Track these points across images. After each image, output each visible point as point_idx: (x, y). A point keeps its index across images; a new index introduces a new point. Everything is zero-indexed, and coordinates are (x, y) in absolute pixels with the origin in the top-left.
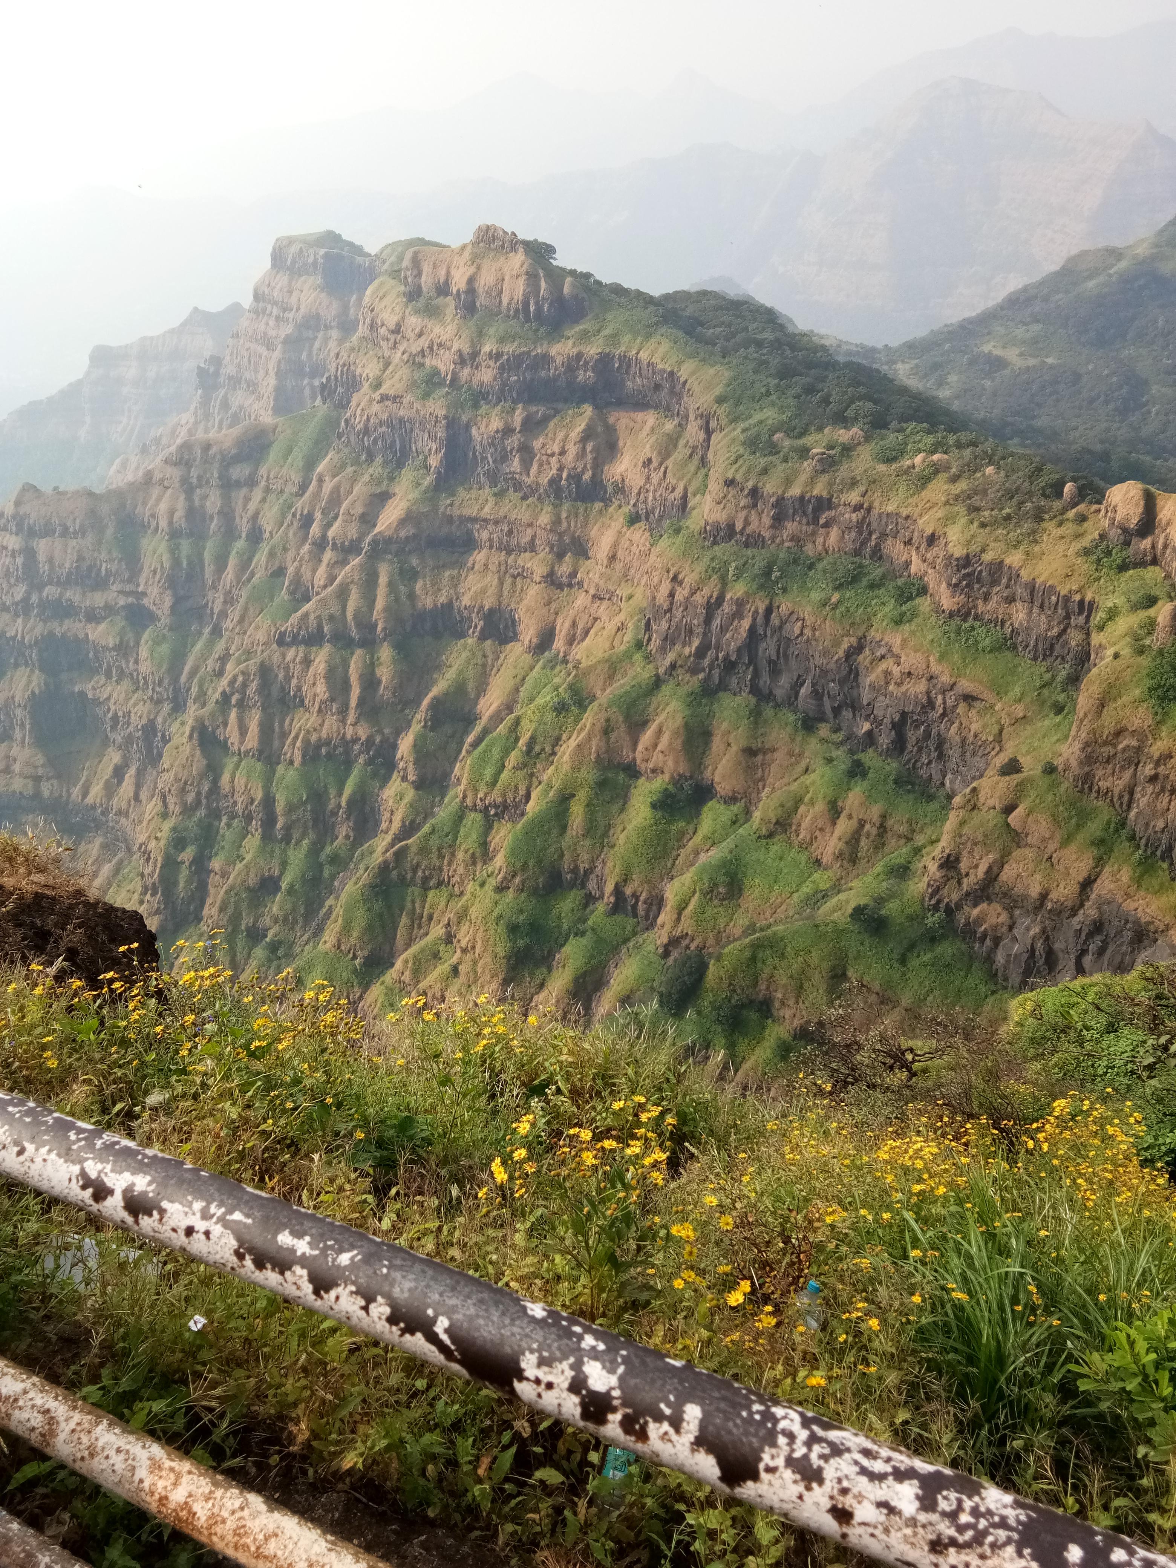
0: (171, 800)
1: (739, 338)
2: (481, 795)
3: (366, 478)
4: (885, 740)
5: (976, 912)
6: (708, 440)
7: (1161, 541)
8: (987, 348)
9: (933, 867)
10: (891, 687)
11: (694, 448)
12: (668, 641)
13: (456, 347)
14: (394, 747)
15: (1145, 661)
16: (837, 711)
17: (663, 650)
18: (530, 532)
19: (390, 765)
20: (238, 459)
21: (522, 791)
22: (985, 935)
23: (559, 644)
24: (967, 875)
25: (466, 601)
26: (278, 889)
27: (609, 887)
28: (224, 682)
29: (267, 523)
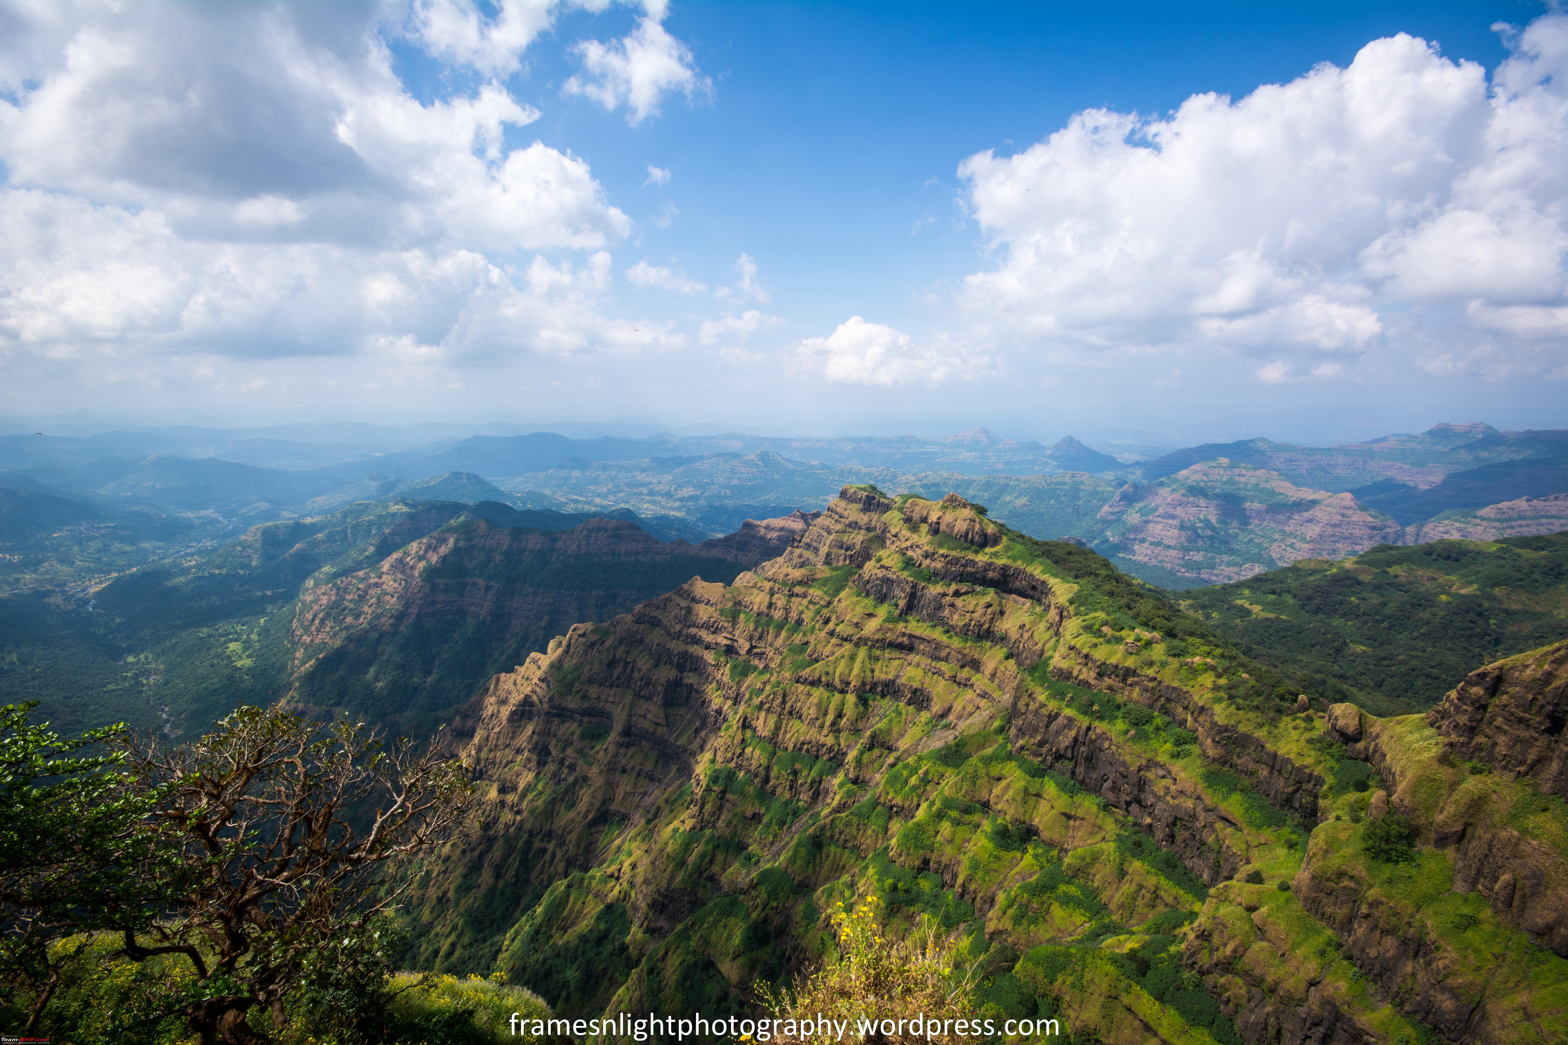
0: (719, 754)
1: (1084, 571)
2: (890, 797)
3: (862, 604)
4: (1160, 834)
5: (1222, 980)
6: (1061, 621)
7: (1372, 747)
8: (1239, 602)
9: (1192, 936)
10: (1168, 798)
11: (1052, 624)
12: (1021, 732)
13: (925, 548)
14: (845, 754)
15: (1360, 828)
16: (1128, 804)
17: (1017, 737)
18: (947, 650)
19: (841, 764)
20: (800, 583)
21: (915, 803)
22: (1228, 1001)
23: (951, 718)
24: (1217, 949)
25: (903, 680)
26: (760, 822)
27: (960, 881)
28: (762, 697)
29: (807, 616)
